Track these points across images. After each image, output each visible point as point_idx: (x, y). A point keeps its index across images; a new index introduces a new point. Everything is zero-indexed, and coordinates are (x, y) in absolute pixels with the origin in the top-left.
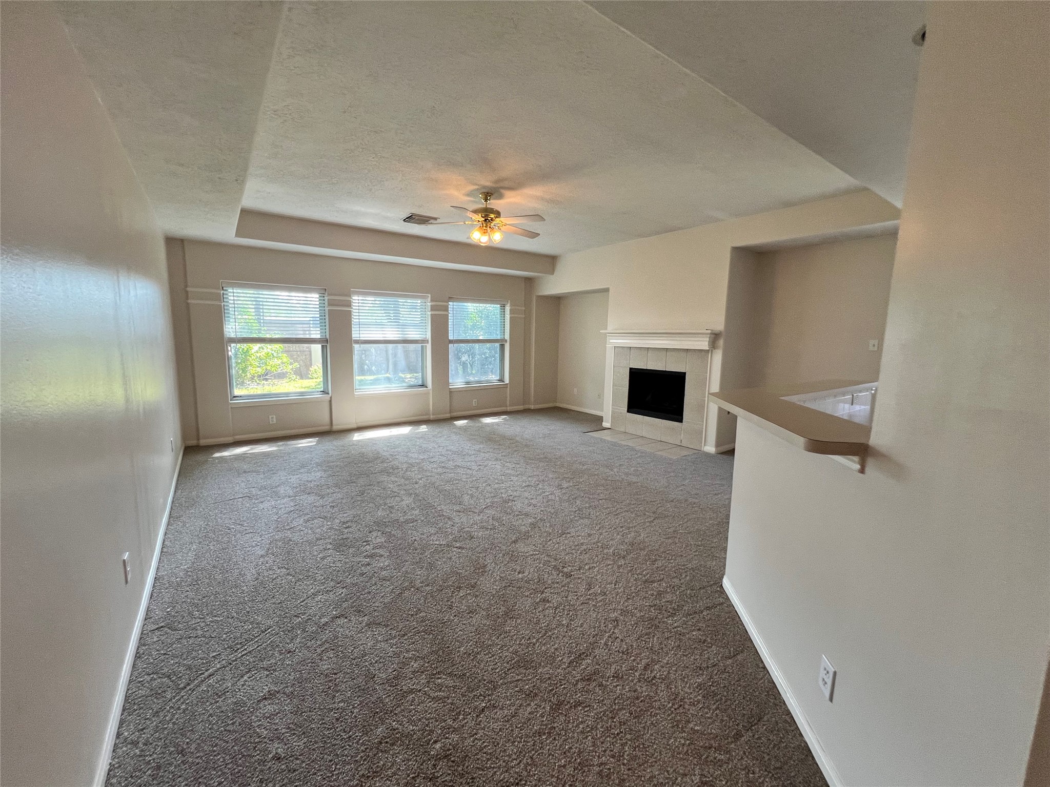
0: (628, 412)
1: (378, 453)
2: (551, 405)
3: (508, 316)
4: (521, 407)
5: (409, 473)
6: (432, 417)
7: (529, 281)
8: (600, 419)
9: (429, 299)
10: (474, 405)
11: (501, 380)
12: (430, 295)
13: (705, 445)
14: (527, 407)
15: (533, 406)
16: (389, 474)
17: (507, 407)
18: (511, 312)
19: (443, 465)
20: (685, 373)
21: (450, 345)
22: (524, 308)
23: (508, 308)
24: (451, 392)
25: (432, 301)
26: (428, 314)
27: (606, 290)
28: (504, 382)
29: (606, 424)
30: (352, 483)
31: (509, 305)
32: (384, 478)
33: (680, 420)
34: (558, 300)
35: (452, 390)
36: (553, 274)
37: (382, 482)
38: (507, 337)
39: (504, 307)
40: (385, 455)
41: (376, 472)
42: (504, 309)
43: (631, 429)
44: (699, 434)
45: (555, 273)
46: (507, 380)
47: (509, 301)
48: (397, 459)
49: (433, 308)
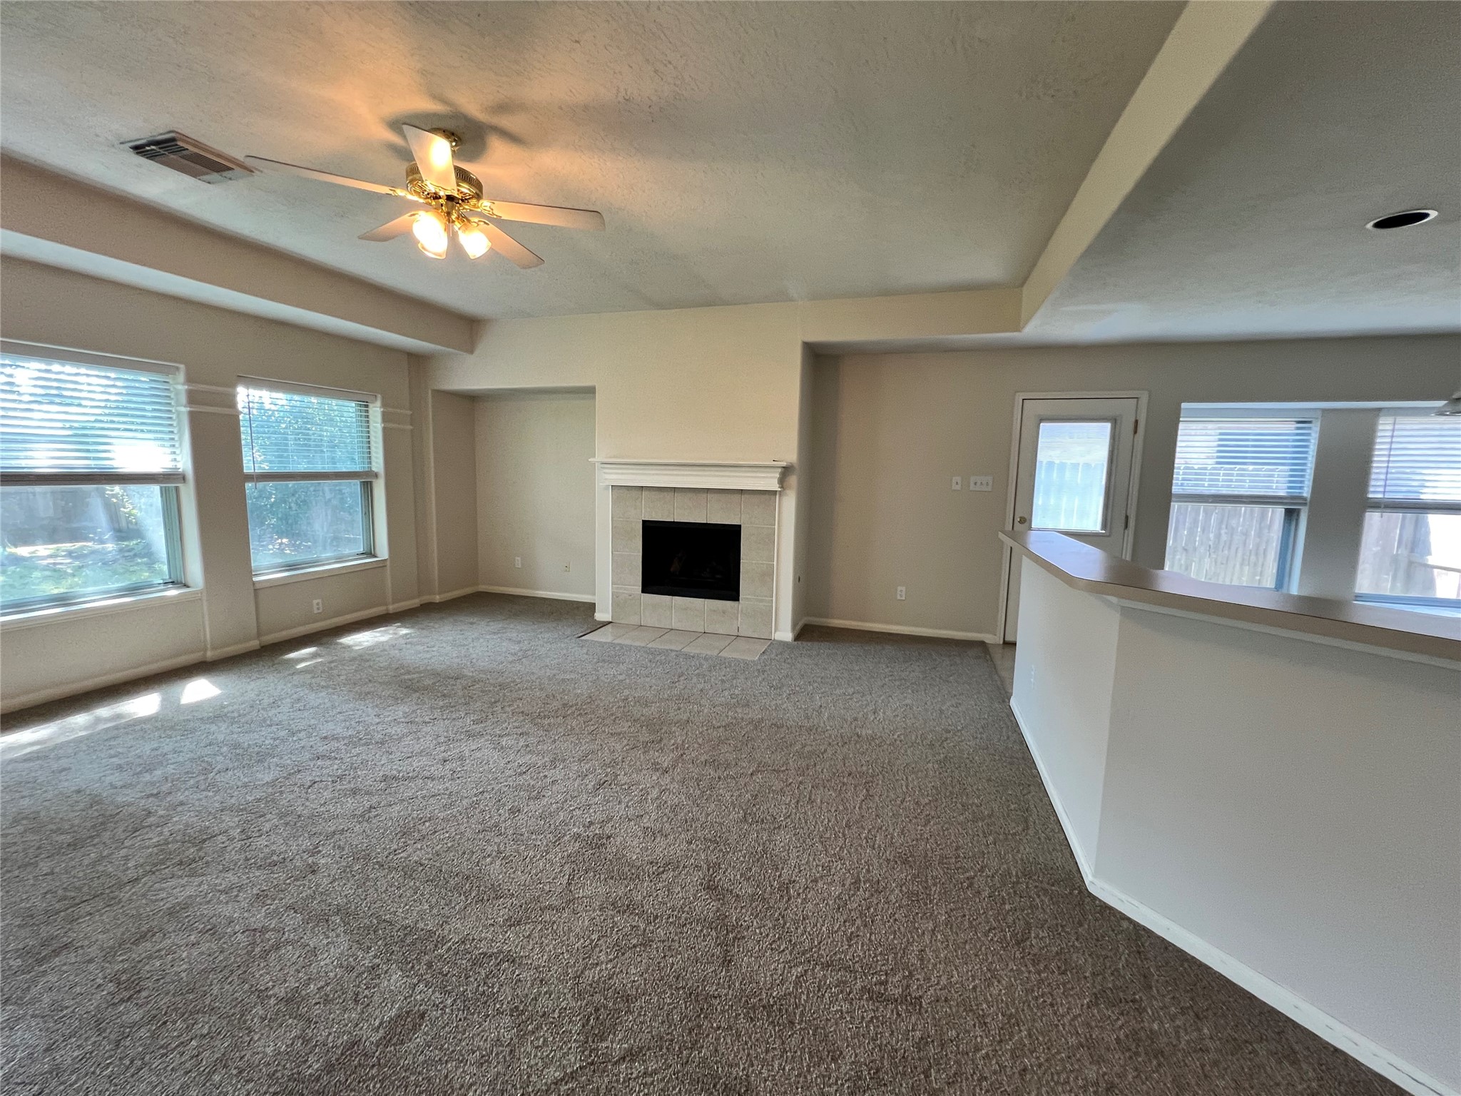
0: (643, 591)
1: (96, 801)
2: (468, 590)
3: (377, 426)
4: (415, 602)
5: (262, 841)
6: (210, 655)
7: (417, 361)
8: (591, 607)
9: (181, 377)
10: (316, 611)
11: (370, 554)
12: (182, 366)
13: (775, 631)
14: (426, 599)
15: (438, 597)
16: (190, 866)
17: (386, 605)
18: (386, 418)
19: (346, 785)
20: (739, 526)
21: (249, 485)
22: (409, 412)
23: (376, 411)
24: (257, 590)
25: (189, 380)
26: (179, 413)
27: (590, 391)
28: (375, 556)
29: (600, 616)
30: (56, 953)
31: (379, 403)
32: (181, 889)
33: (735, 596)
34: (472, 400)
35: (258, 586)
36: (472, 352)
37: (185, 907)
38: (378, 464)
39: (367, 406)
40: (129, 799)
41: (131, 874)
42: (367, 411)
43: (649, 620)
44: (766, 616)
45: (477, 352)
46: (383, 551)
47: (379, 396)
48: (182, 804)
49: (192, 398)
